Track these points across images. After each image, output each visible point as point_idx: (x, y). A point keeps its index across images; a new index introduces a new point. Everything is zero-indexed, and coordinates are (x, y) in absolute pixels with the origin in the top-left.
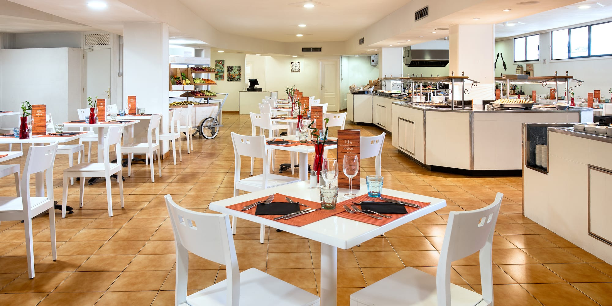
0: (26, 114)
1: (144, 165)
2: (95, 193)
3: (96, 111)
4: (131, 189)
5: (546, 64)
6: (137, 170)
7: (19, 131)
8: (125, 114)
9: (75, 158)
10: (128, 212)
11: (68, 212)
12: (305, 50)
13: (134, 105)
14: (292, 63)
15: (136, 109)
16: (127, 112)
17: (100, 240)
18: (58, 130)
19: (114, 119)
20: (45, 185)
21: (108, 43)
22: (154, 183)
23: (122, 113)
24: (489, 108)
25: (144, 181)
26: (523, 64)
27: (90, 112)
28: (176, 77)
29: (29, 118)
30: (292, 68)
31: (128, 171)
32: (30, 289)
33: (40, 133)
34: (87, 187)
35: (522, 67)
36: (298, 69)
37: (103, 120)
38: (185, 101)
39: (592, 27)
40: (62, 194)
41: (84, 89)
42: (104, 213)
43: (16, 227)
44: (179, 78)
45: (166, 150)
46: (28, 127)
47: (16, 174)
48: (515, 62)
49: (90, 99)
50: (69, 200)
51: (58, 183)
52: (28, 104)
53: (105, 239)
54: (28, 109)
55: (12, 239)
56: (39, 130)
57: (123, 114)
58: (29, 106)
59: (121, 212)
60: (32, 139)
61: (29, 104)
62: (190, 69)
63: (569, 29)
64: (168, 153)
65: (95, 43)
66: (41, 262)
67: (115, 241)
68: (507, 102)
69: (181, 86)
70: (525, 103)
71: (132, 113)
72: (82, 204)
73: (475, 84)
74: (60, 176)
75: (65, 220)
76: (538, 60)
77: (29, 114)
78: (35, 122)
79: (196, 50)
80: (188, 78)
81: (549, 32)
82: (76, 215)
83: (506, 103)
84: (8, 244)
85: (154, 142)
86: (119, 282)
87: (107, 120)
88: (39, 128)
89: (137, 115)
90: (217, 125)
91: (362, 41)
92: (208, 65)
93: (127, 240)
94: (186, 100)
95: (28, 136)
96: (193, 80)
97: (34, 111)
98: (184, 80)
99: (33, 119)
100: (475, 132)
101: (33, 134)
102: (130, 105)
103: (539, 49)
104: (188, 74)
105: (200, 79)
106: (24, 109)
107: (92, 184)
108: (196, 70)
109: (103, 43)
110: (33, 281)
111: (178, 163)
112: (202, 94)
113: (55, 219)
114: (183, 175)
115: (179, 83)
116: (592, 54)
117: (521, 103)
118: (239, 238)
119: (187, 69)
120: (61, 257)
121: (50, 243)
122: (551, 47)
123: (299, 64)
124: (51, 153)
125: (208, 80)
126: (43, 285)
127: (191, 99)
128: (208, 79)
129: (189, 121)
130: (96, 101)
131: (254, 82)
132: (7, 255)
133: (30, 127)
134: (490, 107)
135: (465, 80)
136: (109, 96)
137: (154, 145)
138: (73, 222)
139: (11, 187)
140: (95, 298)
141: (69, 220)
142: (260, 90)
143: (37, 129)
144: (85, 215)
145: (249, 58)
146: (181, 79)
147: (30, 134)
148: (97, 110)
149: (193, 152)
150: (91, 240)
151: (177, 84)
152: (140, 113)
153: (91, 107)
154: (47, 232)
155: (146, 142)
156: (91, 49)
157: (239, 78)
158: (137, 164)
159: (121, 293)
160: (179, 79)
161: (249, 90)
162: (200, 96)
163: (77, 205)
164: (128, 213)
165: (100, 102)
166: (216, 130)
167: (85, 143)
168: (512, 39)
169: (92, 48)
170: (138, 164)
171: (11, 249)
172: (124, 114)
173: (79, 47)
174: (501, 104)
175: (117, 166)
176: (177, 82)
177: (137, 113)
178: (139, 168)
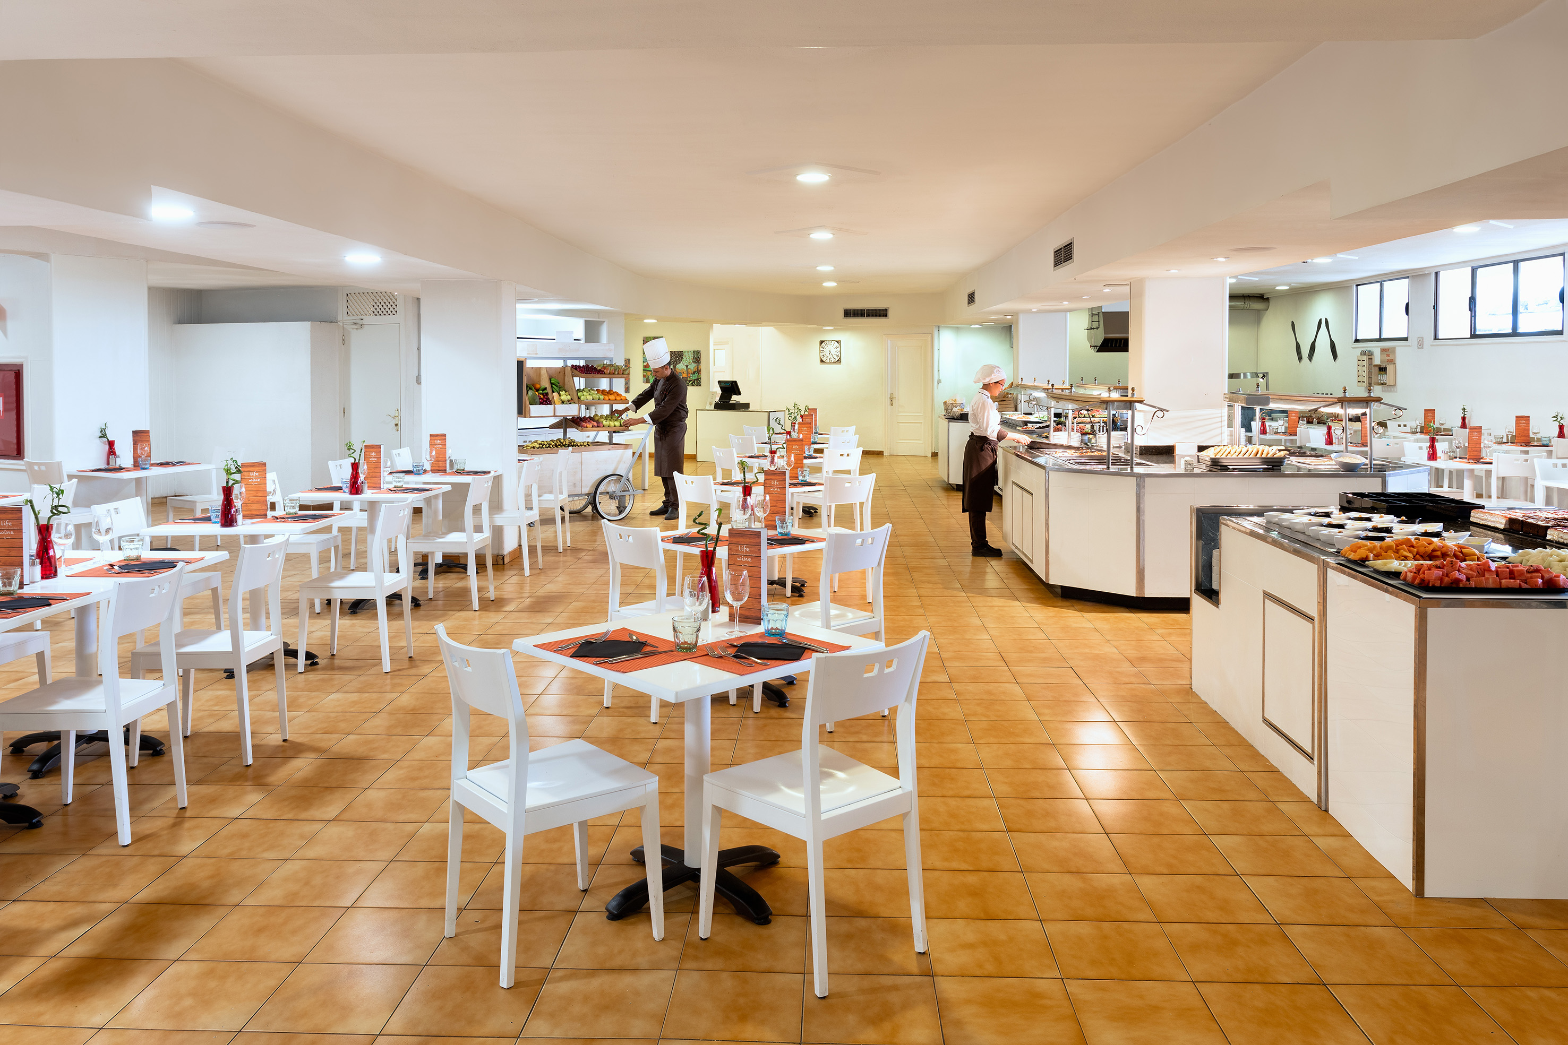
0: (231, 483)
1: (462, 575)
2: (361, 630)
3: (363, 469)
4: (431, 622)
5: (1422, 348)
6: (447, 585)
7: (220, 511)
8: (425, 471)
9: (324, 559)
10: (420, 664)
11: (309, 662)
12: (849, 313)
13: (442, 453)
14: (822, 342)
15: (448, 462)
16: (427, 466)
17: (364, 710)
18: (290, 508)
19: (399, 484)
20: (268, 613)
21: (394, 312)
22: (478, 612)
23: (417, 468)
24: (1189, 466)
25: (458, 608)
26: (1373, 347)
27: (351, 471)
28: (538, 386)
29: (236, 490)
30: (821, 354)
31: (427, 588)
32: (246, 780)
33: (257, 515)
34: (347, 617)
35: (1370, 354)
36: (835, 357)
37: (376, 487)
38: (559, 439)
39: (1522, 265)
40: (298, 630)
41: (344, 409)
42: (375, 665)
43: (216, 686)
44: (545, 389)
45: (509, 545)
46: (235, 504)
47: (215, 591)
48: (1357, 341)
49: (350, 446)
50: (310, 642)
51: (290, 609)
52: (235, 464)
53: (374, 710)
54: (235, 473)
55: (212, 705)
56: (256, 510)
57: (419, 470)
58: (236, 468)
59: (406, 664)
60: (243, 527)
61: (237, 463)
62: (569, 369)
63: (1472, 267)
64: (515, 551)
65: (366, 312)
66: (262, 743)
67: (390, 714)
68: (1227, 452)
69: (550, 407)
70: (1269, 456)
71: (438, 468)
72: (335, 648)
73: (1160, 414)
74: (296, 596)
75: (303, 676)
76: (1406, 339)
77: (237, 482)
78: (246, 494)
79: (587, 323)
80: (566, 387)
81: (1429, 274)
82: (323, 669)
83: (1223, 456)
84: (206, 713)
85: (478, 529)
86: (390, 776)
87: (384, 486)
88: (255, 507)
89: (450, 474)
90: (631, 490)
91: (971, 298)
92: (611, 359)
93: (413, 711)
94: (562, 438)
95: (236, 522)
96: (575, 393)
97: (246, 474)
98: (555, 394)
99: (243, 490)
100: (1147, 518)
101: (245, 517)
102: (434, 453)
103: (1407, 313)
104: (566, 378)
105: (592, 392)
106: (228, 472)
107: (357, 613)
108: (582, 371)
109: (385, 312)
110: (250, 770)
111: (534, 572)
112: (595, 424)
113: (285, 674)
114: (538, 597)
115: (545, 400)
116: (1520, 330)
117: (1258, 456)
118: (616, 714)
119: (564, 369)
120: (296, 735)
121: (277, 714)
122: (1434, 308)
123: (838, 345)
124: (277, 556)
125: (610, 392)
126: (267, 775)
127: (574, 434)
128: (610, 390)
129: (560, 482)
130: (361, 450)
131: (729, 389)
132: (206, 730)
133: (238, 503)
134: (1190, 464)
135: (1137, 404)
136: (396, 425)
137: (478, 537)
138: (317, 681)
139: (202, 615)
140: (349, 796)
141: (311, 676)
142: (745, 407)
143: (251, 508)
144: (341, 668)
145: (719, 332)
146: (549, 390)
147: (240, 518)
148: (366, 467)
149: (574, 550)
150: (349, 710)
151: (541, 403)
152: (455, 470)
153: (353, 462)
154: (271, 696)
155: (462, 530)
156: (359, 325)
157: (698, 379)
158: (449, 574)
159: (392, 791)
160: (546, 391)
161: (718, 407)
162: (592, 427)
163: (326, 650)
164: (419, 666)
165: (372, 450)
166: (627, 502)
167: (344, 531)
168: (1351, 287)
169: (361, 322)
170: (452, 574)
171: (212, 720)
172: (421, 472)
173: (333, 321)
174: (1213, 456)
175: (400, 578)
176: (540, 398)
177: (450, 469)
178: (451, 581)
